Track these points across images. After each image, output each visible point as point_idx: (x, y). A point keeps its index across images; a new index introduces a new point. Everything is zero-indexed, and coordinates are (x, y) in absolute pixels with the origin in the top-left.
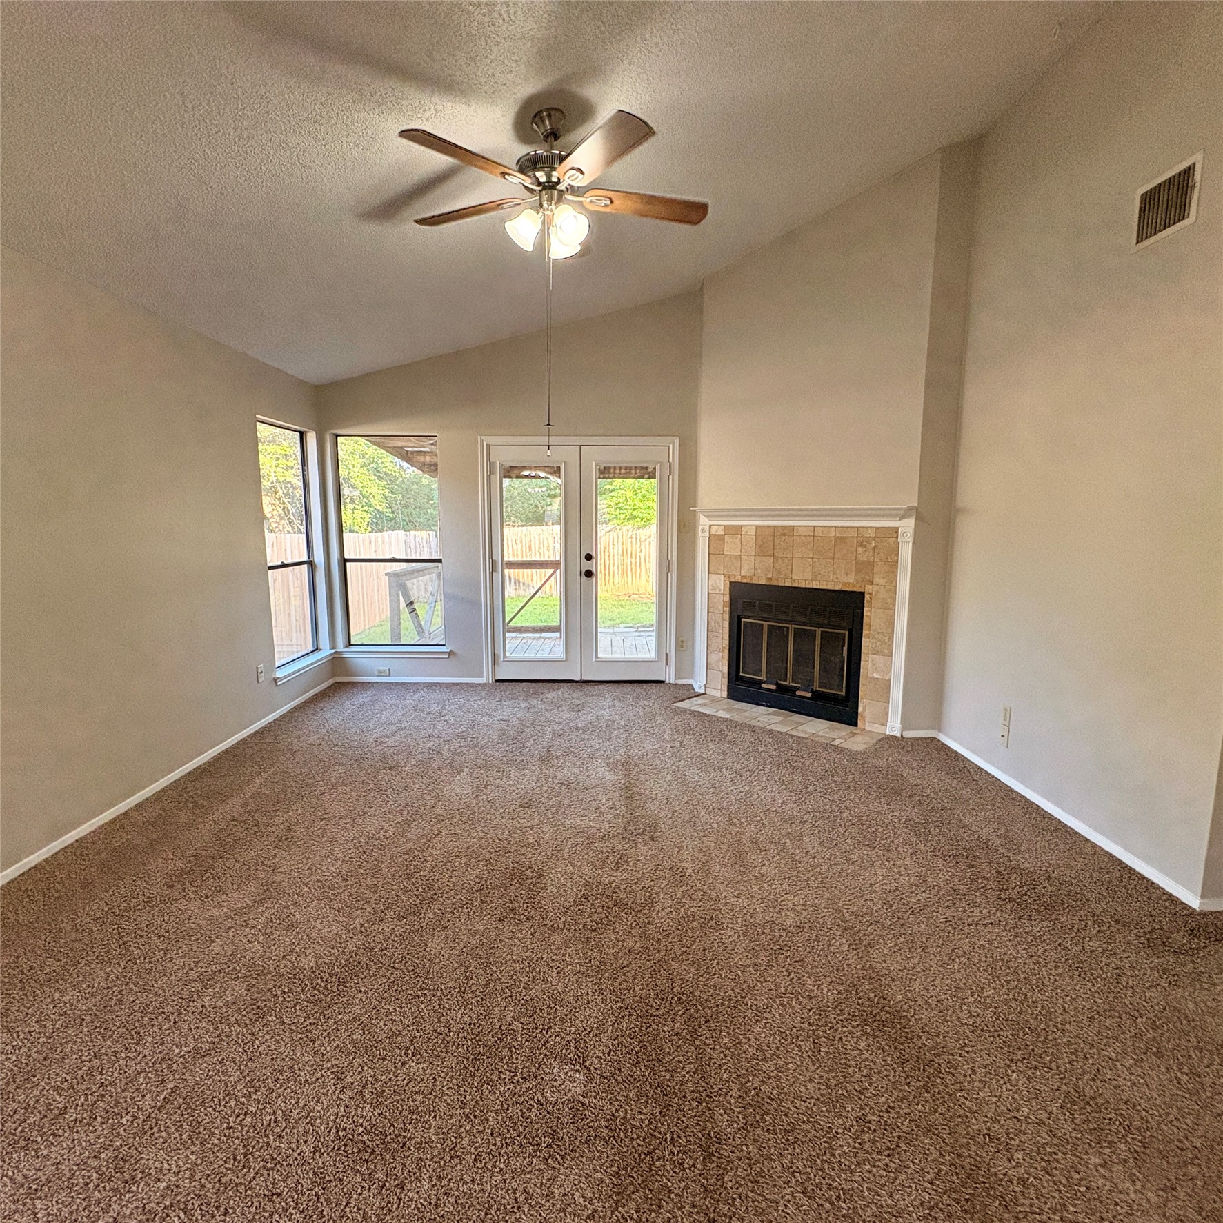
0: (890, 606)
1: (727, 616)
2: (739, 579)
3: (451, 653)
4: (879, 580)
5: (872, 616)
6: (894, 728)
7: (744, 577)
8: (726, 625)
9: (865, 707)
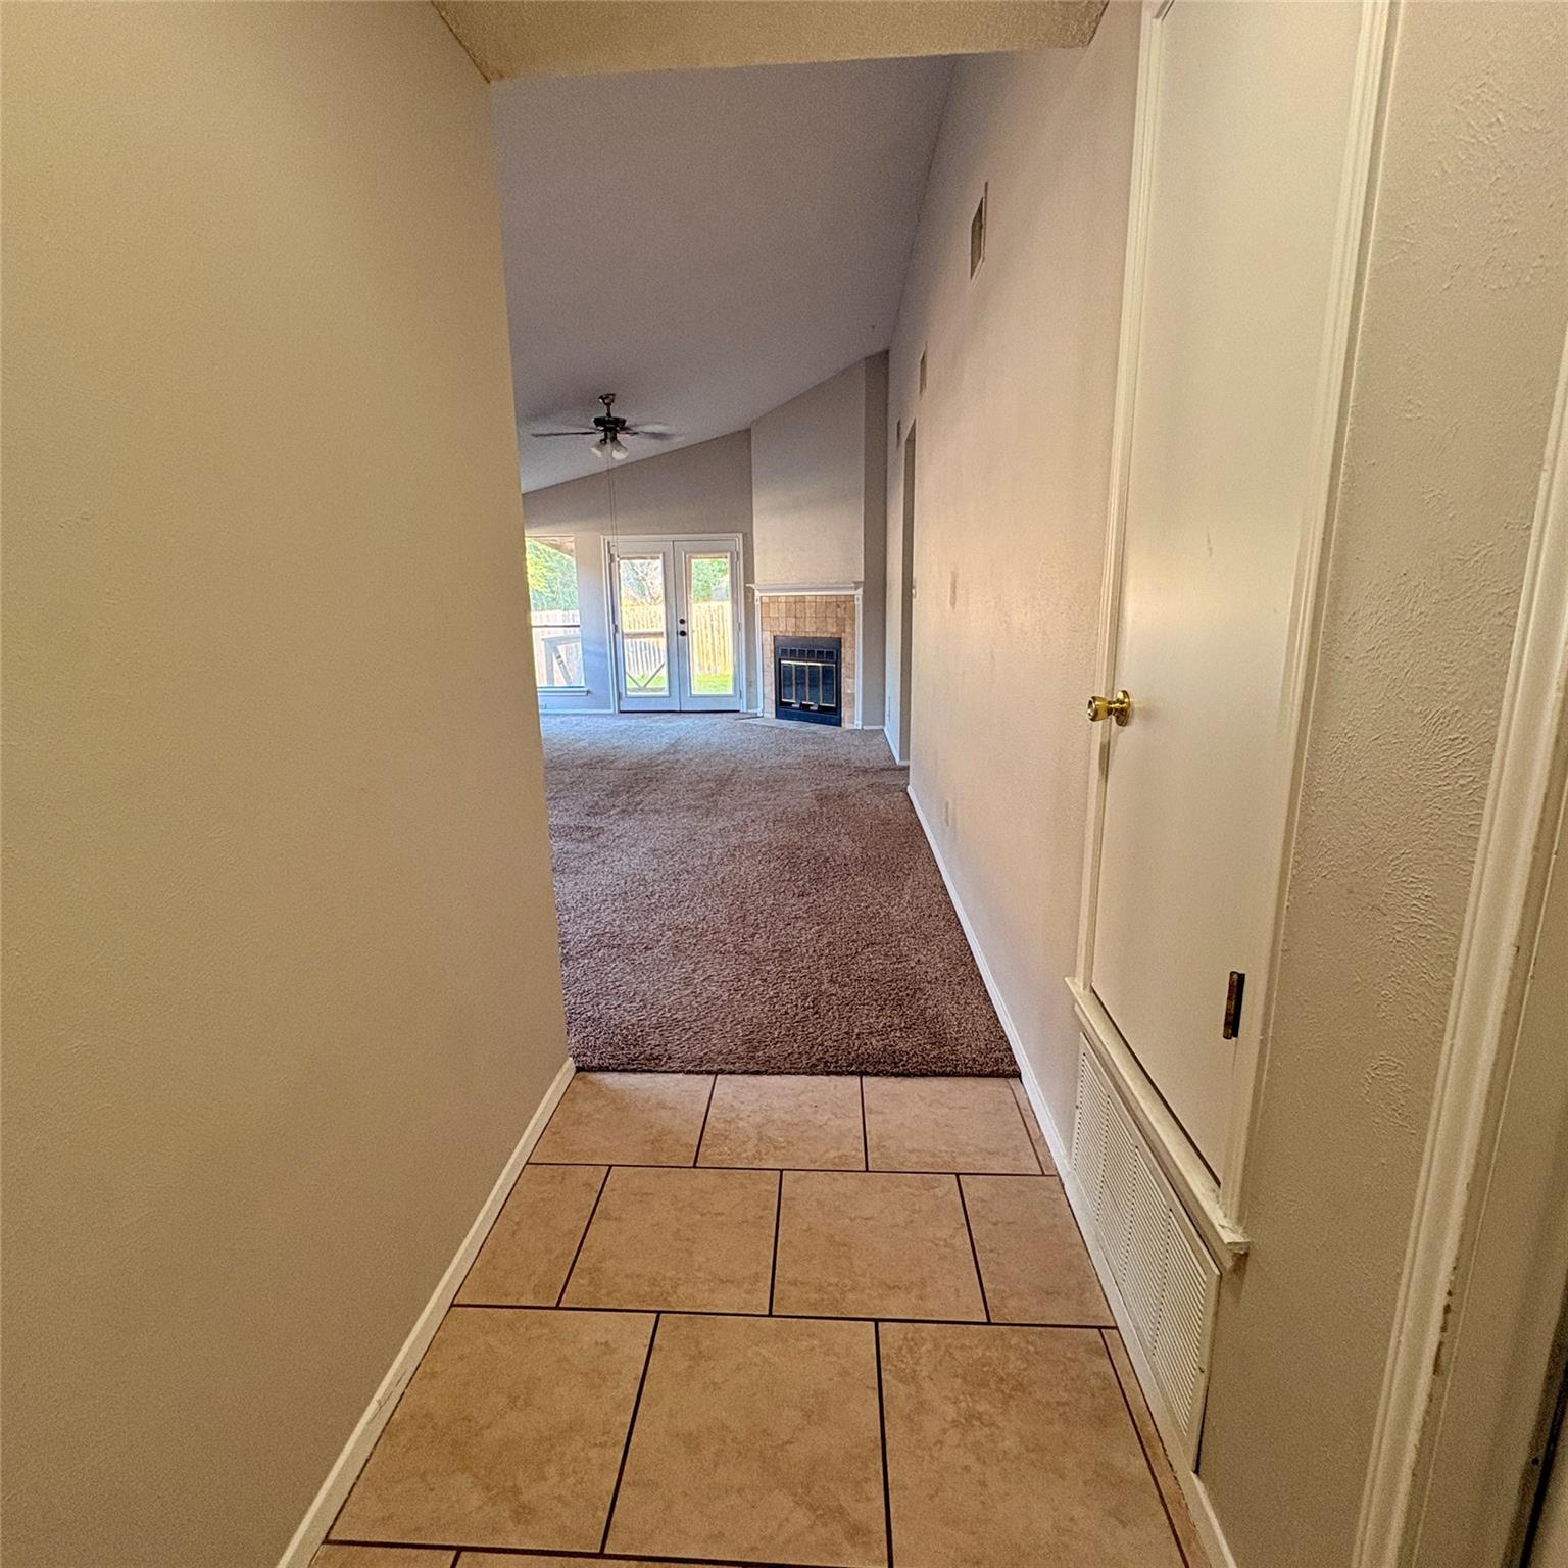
0: (853, 647)
1: (773, 660)
2: (778, 633)
3: (588, 692)
4: (848, 630)
5: (846, 653)
6: (858, 724)
7: (781, 632)
8: (773, 666)
9: (845, 713)
